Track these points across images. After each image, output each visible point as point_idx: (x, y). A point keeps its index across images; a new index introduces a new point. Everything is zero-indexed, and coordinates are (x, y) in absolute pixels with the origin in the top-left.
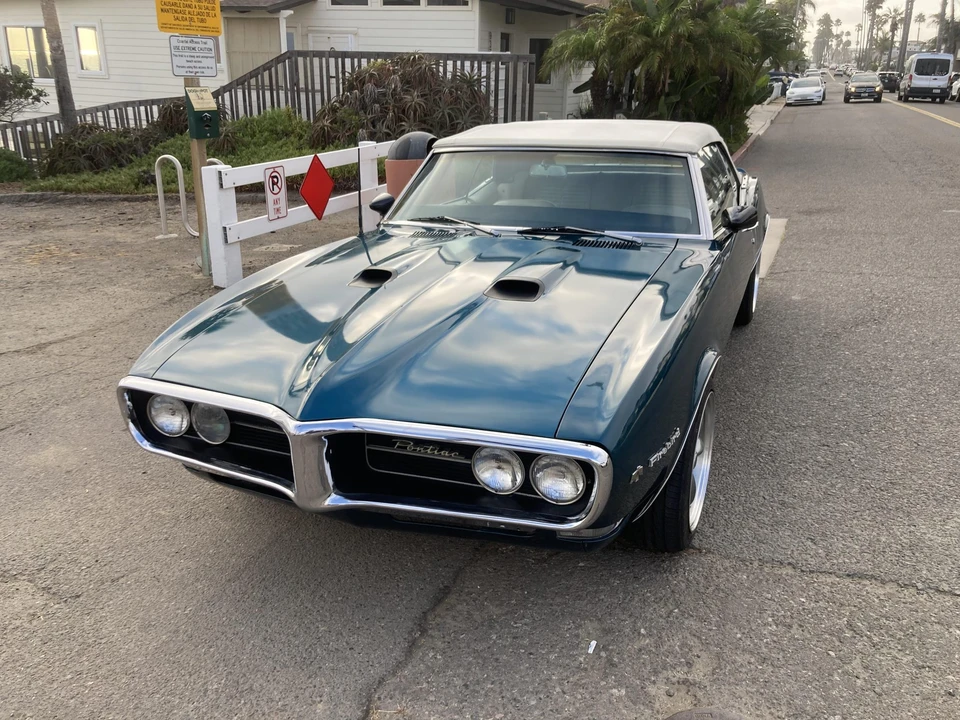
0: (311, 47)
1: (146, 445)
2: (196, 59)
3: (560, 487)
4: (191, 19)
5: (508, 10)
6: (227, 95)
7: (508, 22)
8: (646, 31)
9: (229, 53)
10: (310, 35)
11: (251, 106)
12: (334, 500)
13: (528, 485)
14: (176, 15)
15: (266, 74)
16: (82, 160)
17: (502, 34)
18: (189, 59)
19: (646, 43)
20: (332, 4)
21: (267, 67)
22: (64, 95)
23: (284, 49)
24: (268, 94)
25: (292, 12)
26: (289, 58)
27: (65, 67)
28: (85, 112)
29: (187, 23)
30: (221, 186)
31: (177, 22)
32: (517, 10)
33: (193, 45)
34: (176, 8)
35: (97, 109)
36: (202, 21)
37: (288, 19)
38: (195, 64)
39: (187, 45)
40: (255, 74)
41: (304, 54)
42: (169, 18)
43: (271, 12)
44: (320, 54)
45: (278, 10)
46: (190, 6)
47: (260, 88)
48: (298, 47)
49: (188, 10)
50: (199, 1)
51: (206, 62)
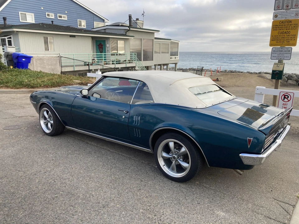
2: (282, 54)
14: (277, 41)
18: (279, 54)
29: (282, 43)
31: (277, 43)
33: (282, 50)
34: (278, 39)
36: (288, 42)
38: (281, 56)
39: (279, 50)
42: (275, 42)
46: (284, 38)
49: (282, 39)
50: (288, 35)
51: (286, 55)
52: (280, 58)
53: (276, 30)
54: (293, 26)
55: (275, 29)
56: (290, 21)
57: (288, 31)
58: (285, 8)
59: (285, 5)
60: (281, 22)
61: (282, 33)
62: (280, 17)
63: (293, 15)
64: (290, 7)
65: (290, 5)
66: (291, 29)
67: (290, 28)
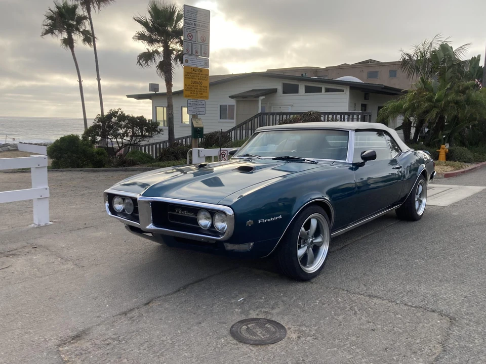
0: (272, 111)
1: (110, 214)
3: (220, 225)
4: (197, 94)
5: (366, 94)
6: (233, 132)
7: (365, 99)
8: (430, 100)
9: (236, 115)
10: (272, 107)
11: (242, 136)
12: (151, 226)
13: (212, 226)
14: (191, 92)
15: (250, 123)
16: (172, 156)
17: (362, 104)
18: (195, 108)
19: (430, 105)
20: (283, 93)
21: (251, 120)
22: (171, 132)
23: (260, 112)
24: (250, 132)
25: (264, 97)
26: (260, 116)
27: (173, 121)
28: (179, 139)
29: (195, 95)
30: (199, 155)
32: (370, 94)
34: (191, 89)
35: (183, 138)
36: (202, 94)
37: (262, 100)
38: (197, 110)
39: (194, 103)
40: (245, 123)
41: (266, 114)
42: (188, 93)
43: (255, 97)
44: (273, 114)
45: (258, 96)
46: (197, 89)
47: (247, 129)
48: (267, 111)
49: (196, 90)
50: (201, 86)
51: (201, 109)
52: (196, 112)
53: (189, 78)
54: (204, 76)
55: (187, 76)
56: (201, 70)
57: (200, 81)
58: (194, 53)
59: (194, 50)
60: (192, 70)
61: (195, 82)
62: (191, 63)
63: (203, 64)
64: (199, 54)
65: (199, 51)
66: (203, 80)
67: (202, 78)
